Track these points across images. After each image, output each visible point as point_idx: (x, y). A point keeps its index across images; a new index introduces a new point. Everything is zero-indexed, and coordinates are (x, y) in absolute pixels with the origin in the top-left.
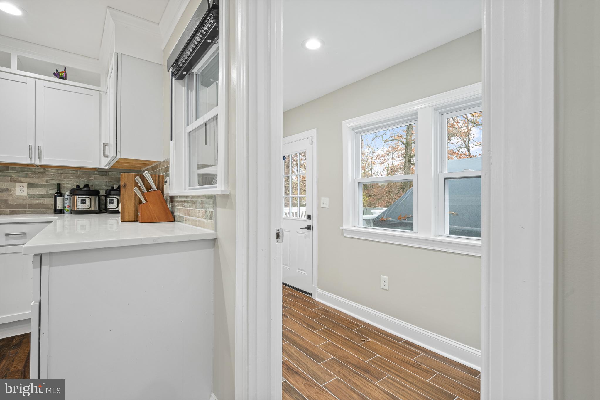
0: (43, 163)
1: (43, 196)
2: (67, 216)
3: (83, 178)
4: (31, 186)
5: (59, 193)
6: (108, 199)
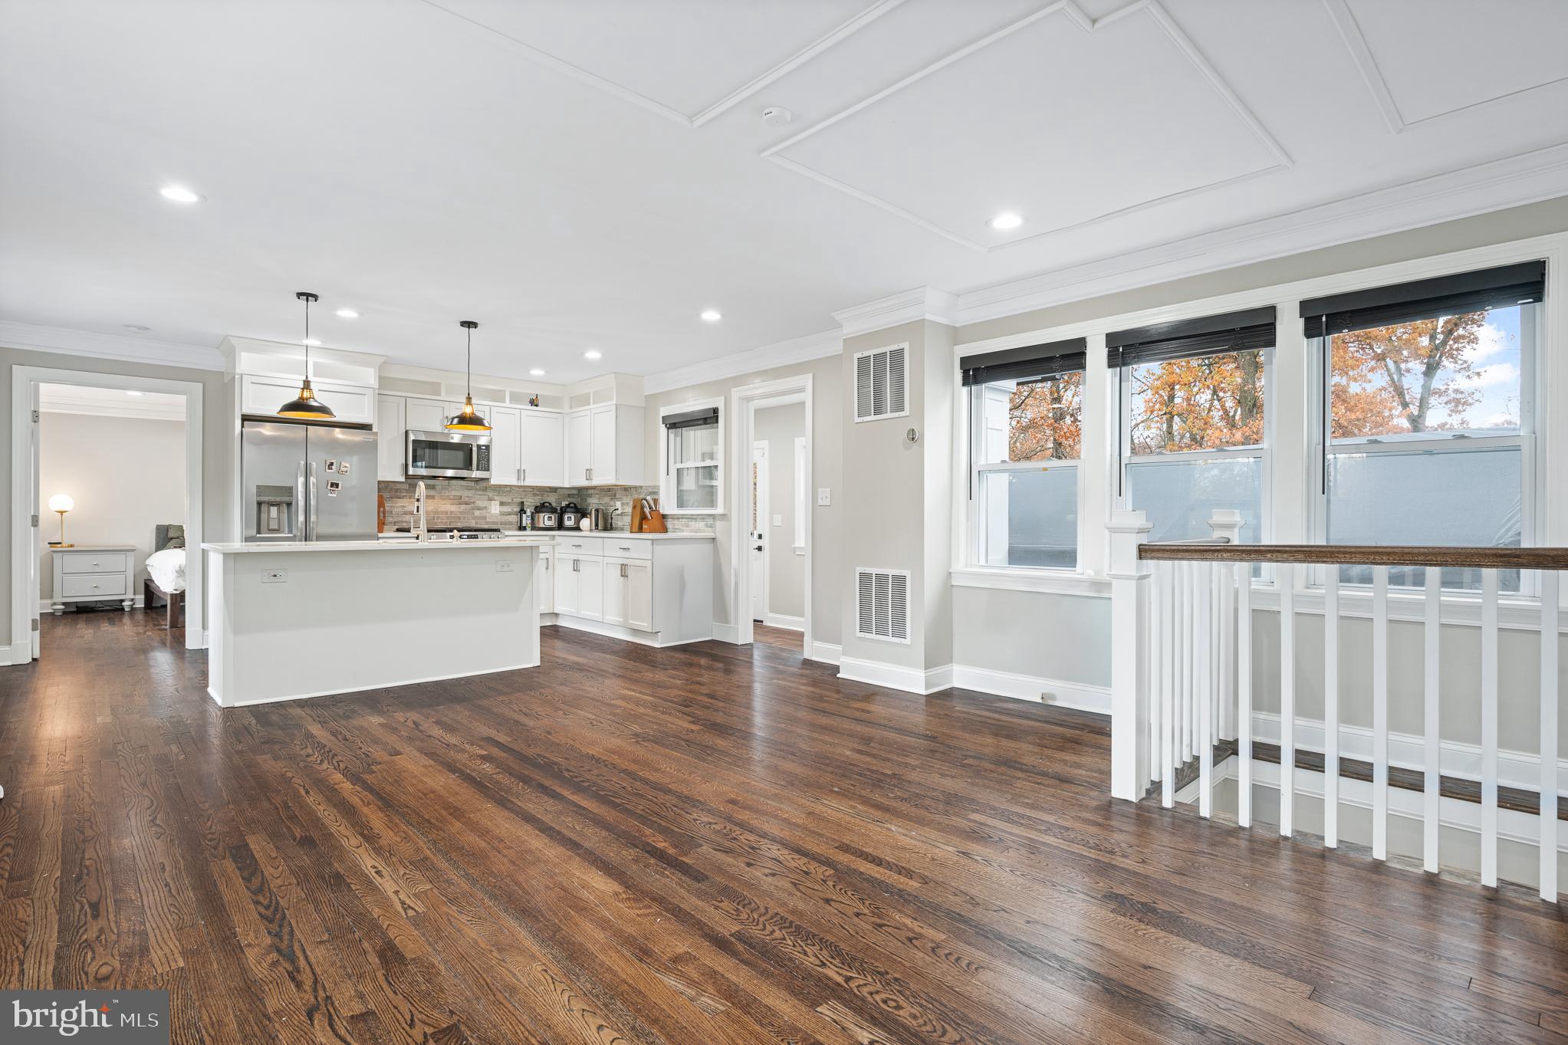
0: (526, 484)
1: (509, 514)
2: (528, 532)
3: (538, 495)
4: (502, 504)
5: (522, 511)
6: (566, 517)
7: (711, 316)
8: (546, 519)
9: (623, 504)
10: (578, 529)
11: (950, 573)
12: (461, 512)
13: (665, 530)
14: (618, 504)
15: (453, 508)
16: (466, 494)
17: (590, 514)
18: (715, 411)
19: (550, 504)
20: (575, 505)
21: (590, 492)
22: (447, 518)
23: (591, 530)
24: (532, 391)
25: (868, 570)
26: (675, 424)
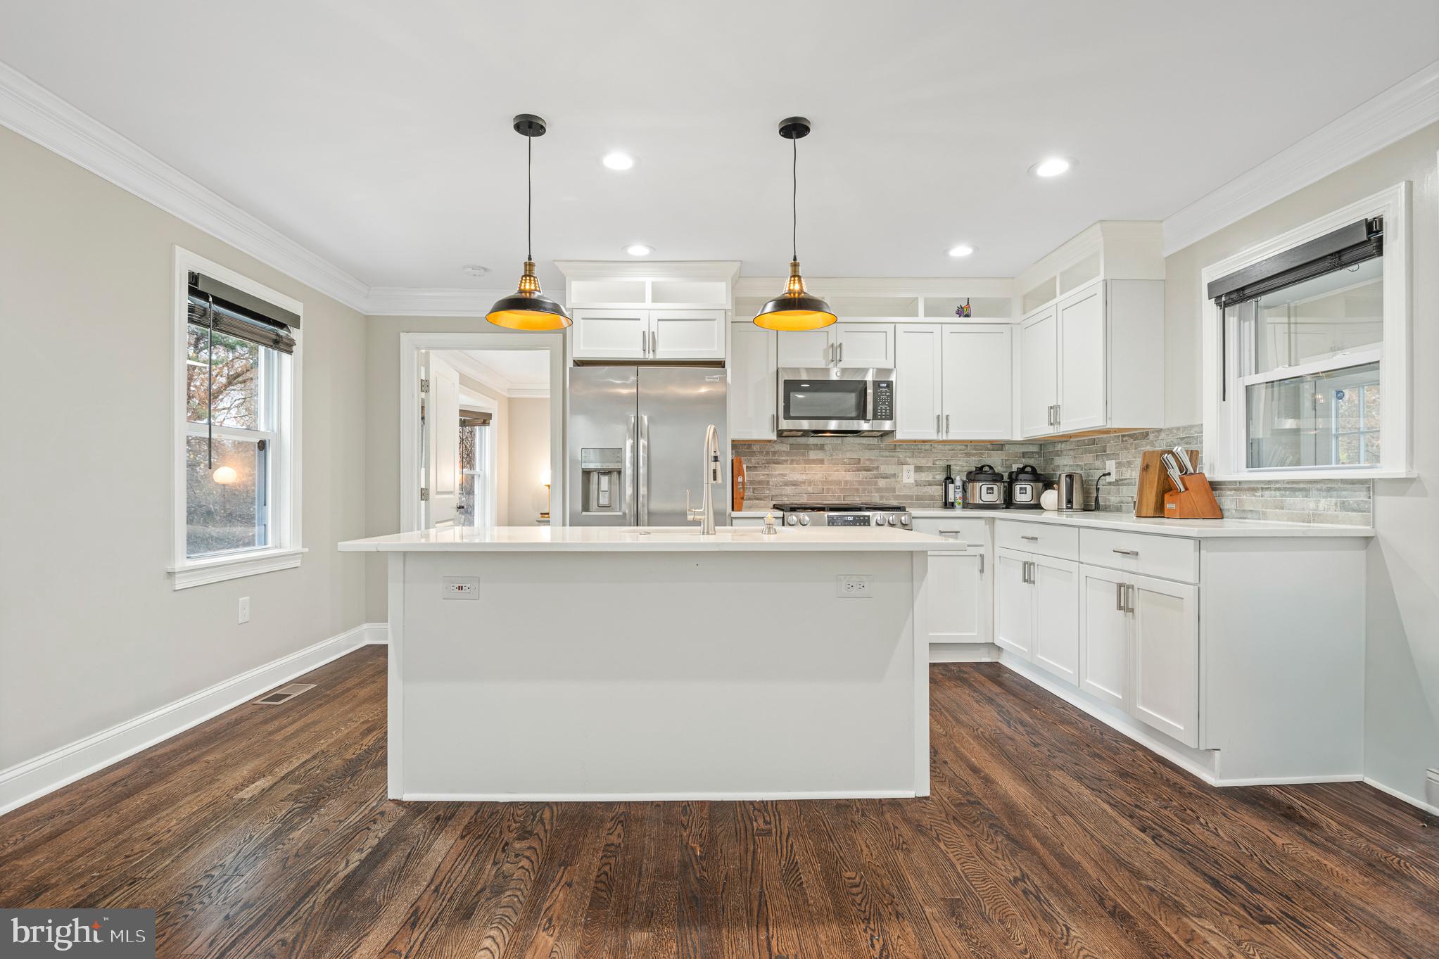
0: (951, 437)
1: (929, 484)
4: (918, 469)
5: (949, 479)
6: (1017, 487)
8: (984, 492)
9: (1119, 465)
10: (1037, 506)
12: (860, 483)
13: (1217, 513)
14: (1111, 465)
15: (849, 476)
16: (865, 455)
17: (1058, 483)
18: (1374, 226)
19: (991, 467)
20: (1033, 468)
21: (1059, 447)
22: (842, 490)
23: (1059, 510)
24: (959, 294)
26: (1240, 292)
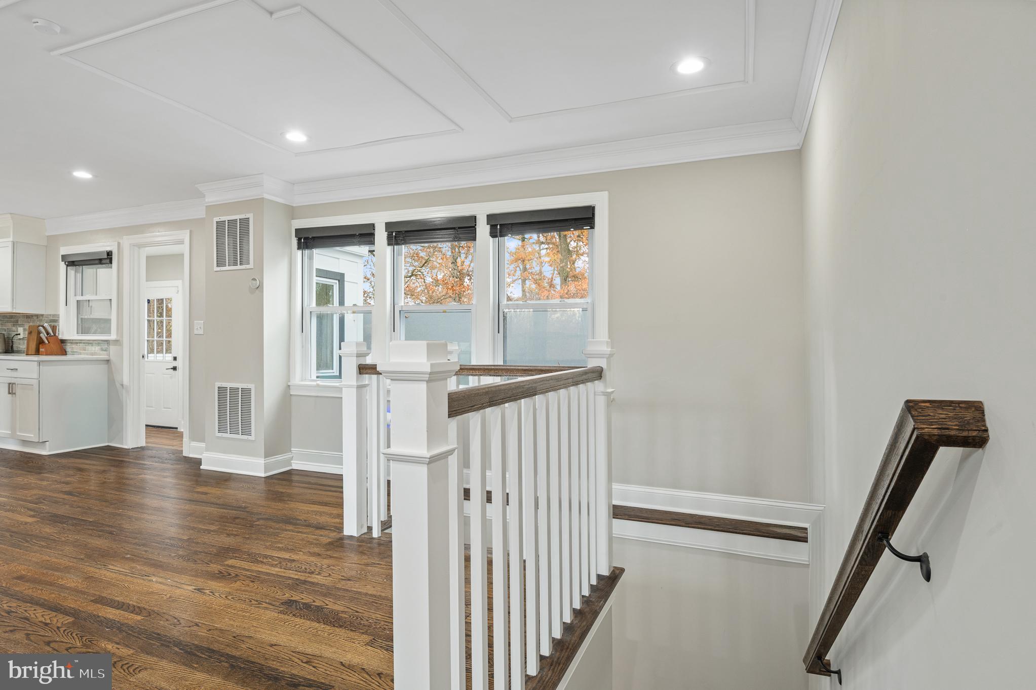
7: (82, 174)
9: (22, 330)
11: (289, 386)
13: (64, 353)
14: (18, 330)
18: (109, 254)
25: (224, 385)
26: (72, 262)
